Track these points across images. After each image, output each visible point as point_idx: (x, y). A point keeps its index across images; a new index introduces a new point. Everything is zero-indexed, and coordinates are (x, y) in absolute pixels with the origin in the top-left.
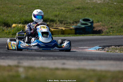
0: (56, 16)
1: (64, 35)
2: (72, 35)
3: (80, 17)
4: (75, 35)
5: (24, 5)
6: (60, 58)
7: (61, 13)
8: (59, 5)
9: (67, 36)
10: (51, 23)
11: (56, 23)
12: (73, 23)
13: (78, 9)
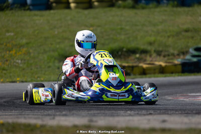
0: (150, 44)
1: (164, 75)
2: (177, 74)
3: (189, 44)
4: (183, 74)
5: (99, 26)
6: (159, 111)
7: (159, 38)
8: (155, 25)
9: (168, 77)
10: (143, 55)
11: (151, 56)
12: (178, 55)
13: (187, 31)
